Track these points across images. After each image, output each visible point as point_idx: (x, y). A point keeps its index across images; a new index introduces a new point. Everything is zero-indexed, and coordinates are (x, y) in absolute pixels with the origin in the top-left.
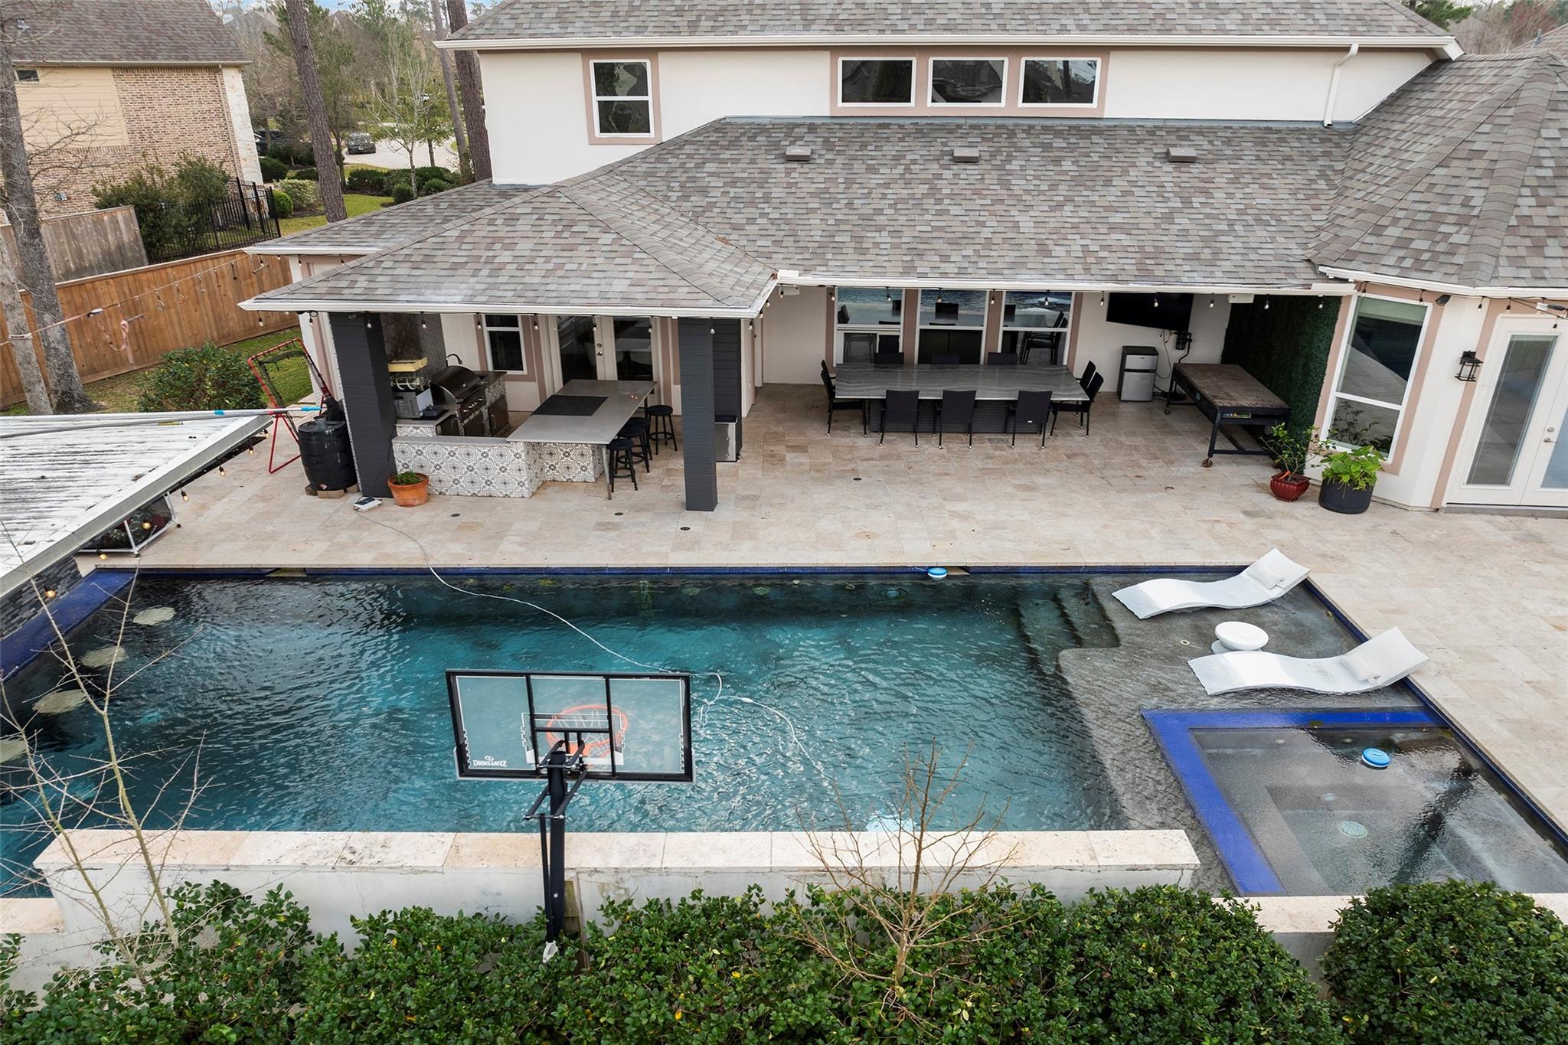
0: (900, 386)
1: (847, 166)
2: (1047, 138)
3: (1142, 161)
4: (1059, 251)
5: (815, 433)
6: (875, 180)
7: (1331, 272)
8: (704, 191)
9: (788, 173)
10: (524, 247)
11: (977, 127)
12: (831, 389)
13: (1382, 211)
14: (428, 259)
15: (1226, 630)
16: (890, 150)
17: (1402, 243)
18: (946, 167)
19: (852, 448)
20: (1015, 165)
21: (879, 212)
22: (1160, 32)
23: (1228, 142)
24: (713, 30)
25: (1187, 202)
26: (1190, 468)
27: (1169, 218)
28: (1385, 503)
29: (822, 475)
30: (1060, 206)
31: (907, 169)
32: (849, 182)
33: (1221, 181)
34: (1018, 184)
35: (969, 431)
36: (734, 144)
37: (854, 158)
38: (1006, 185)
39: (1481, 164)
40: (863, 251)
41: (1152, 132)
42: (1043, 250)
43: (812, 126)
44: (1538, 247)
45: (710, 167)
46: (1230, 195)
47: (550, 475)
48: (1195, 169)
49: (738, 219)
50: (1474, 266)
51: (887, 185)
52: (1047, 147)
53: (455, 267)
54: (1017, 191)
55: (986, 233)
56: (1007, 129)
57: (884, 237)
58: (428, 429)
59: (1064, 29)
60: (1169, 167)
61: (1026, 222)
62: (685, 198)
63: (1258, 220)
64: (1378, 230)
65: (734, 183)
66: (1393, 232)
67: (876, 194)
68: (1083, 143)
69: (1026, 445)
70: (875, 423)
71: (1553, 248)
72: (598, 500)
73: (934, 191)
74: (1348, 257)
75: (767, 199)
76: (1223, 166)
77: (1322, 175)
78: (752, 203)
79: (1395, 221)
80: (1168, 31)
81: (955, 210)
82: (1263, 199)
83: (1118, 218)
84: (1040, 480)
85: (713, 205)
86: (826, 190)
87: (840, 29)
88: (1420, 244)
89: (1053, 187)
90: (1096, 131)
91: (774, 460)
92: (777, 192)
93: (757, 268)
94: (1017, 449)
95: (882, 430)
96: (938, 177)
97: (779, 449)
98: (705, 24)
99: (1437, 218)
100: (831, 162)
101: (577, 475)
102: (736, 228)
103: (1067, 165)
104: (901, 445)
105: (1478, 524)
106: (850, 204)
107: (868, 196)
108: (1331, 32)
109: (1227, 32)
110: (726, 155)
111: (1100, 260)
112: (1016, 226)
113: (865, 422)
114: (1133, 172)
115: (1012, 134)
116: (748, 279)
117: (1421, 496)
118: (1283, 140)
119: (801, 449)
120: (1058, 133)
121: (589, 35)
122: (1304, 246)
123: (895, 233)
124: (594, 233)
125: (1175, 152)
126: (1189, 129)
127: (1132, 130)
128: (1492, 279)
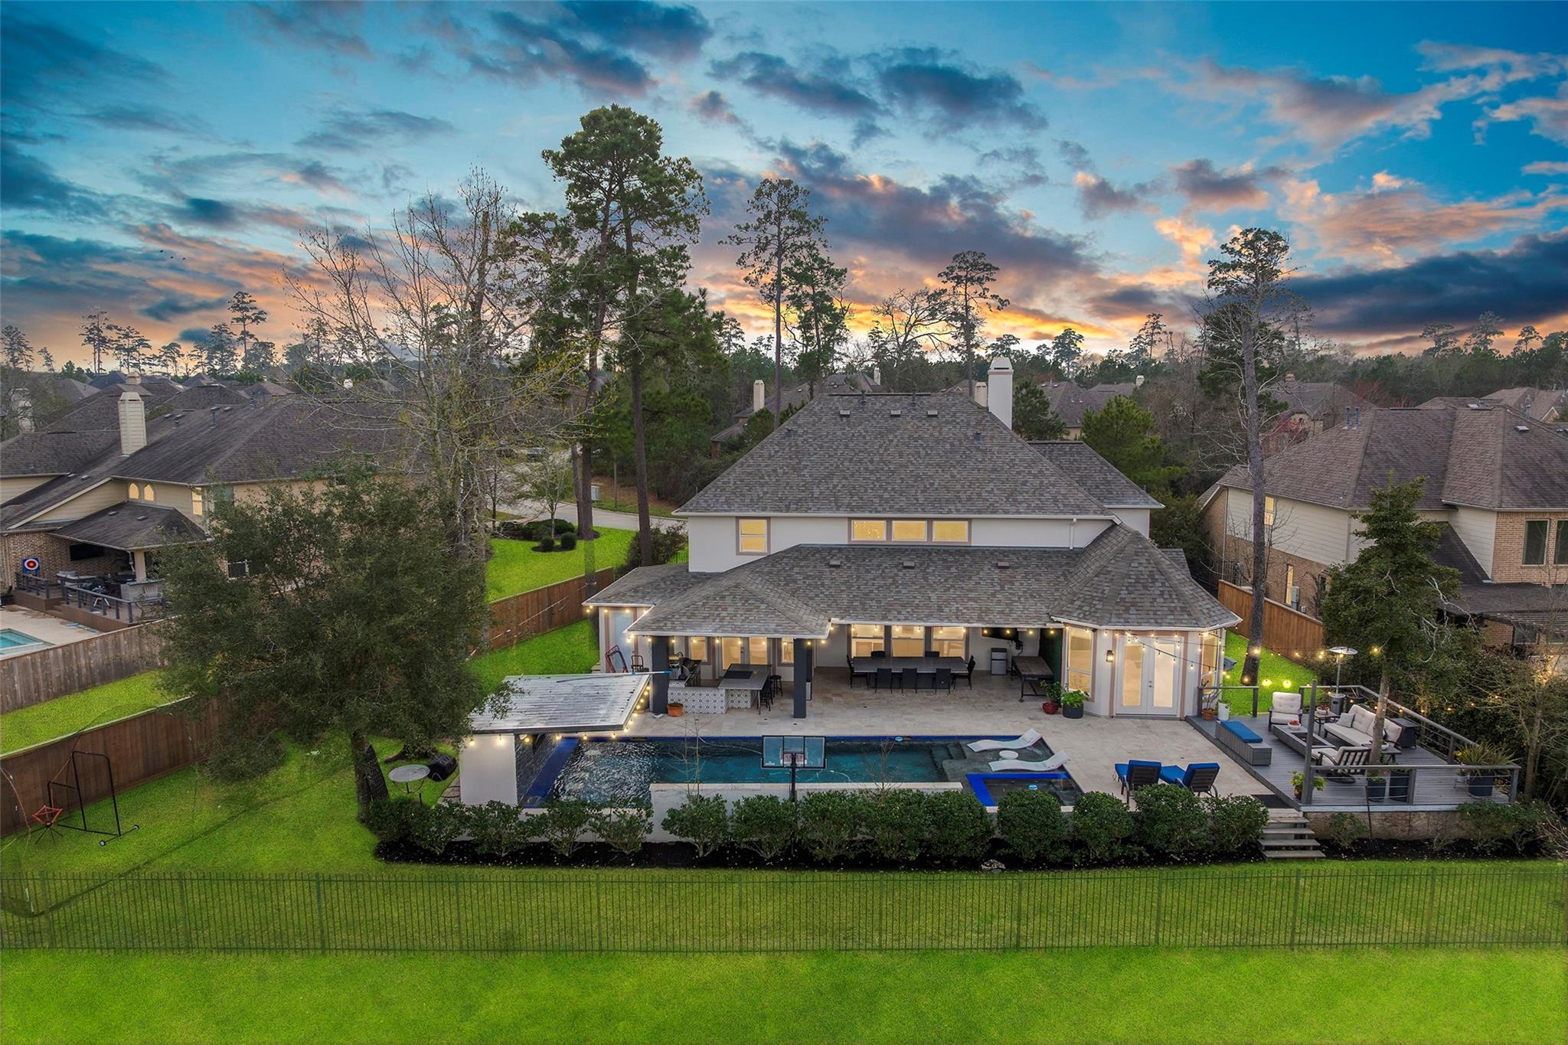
0: (884, 667)
1: (857, 570)
2: (944, 556)
3: (986, 568)
4: (947, 610)
5: (845, 689)
6: (870, 576)
7: (1055, 619)
8: (795, 581)
9: (831, 573)
10: (731, 610)
11: (915, 550)
12: (852, 669)
13: (1075, 594)
14: (693, 615)
15: (1005, 754)
16: (875, 562)
17: (1080, 607)
18: (899, 570)
19: (862, 695)
20: (930, 570)
21: (871, 592)
22: (992, 513)
23: (1025, 558)
24: (796, 510)
25: (1002, 588)
26: (1015, 702)
27: (994, 595)
28: (1092, 715)
29: (849, 705)
30: (949, 589)
31: (883, 571)
32: (858, 577)
33: (1018, 577)
34: (931, 579)
35: (916, 688)
36: (805, 558)
37: (860, 566)
38: (926, 579)
39: (1109, 576)
40: (866, 610)
41: (992, 554)
42: (940, 609)
43: (840, 550)
44: (1127, 610)
45: (796, 570)
46: (1022, 584)
47: (731, 705)
48: (1009, 572)
49: (811, 594)
50: (1102, 617)
51: (874, 579)
52: (945, 561)
53: (705, 618)
54: (931, 582)
55: (917, 601)
56: (928, 552)
57: (874, 603)
58: (682, 684)
59: (950, 512)
60: (997, 571)
61: (934, 597)
62: (787, 584)
63: (1031, 596)
64: (1072, 602)
65: (807, 577)
66: (1078, 603)
67: (870, 583)
68: (961, 559)
69: (942, 694)
70: (873, 684)
71: (1133, 611)
72: (754, 715)
73: (895, 582)
74: (1061, 613)
75: (823, 585)
76: (1021, 570)
77: (1064, 575)
78: (816, 587)
79: (1079, 599)
80: (995, 513)
81: (903, 591)
82: (1036, 586)
83: (972, 595)
84: (945, 707)
85: (799, 588)
86: (848, 581)
87: (852, 511)
88: (1086, 608)
89: (946, 580)
90: (968, 552)
91: (827, 700)
92: (827, 582)
93: (822, 617)
94: (937, 695)
95: (876, 687)
96: (897, 575)
97: (829, 695)
98: (793, 506)
99: (1093, 598)
100: (849, 567)
101: (743, 705)
102: (811, 598)
103: (953, 570)
104: (886, 694)
105: (1127, 722)
106: (859, 588)
107: (866, 584)
108: (1064, 513)
109: (1020, 513)
110: (802, 564)
111: (963, 614)
112: (929, 598)
113: (868, 684)
114: (981, 573)
115: (930, 554)
116: (820, 622)
117: (1104, 711)
118: (1050, 557)
119: (839, 695)
120: (951, 554)
121: (741, 511)
122: (1048, 607)
123: (878, 602)
124: (757, 604)
125: (1000, 564)
126: (1009, 551)
127: (983, 552)
128: (1109, 622)
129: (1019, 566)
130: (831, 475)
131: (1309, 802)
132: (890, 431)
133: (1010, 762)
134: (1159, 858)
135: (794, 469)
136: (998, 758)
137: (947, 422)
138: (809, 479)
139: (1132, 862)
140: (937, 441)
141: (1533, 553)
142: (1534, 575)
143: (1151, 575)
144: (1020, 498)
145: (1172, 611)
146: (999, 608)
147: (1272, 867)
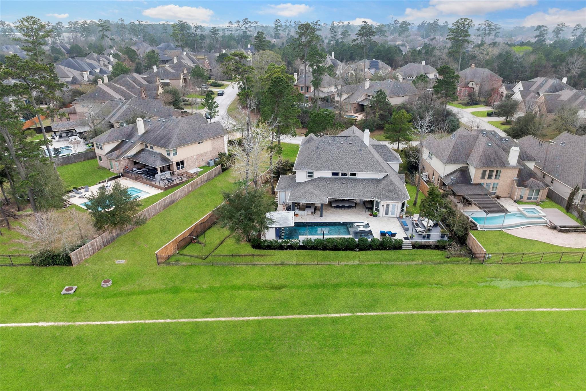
0: (338, 205)
3: (360, 184)
5: (330, 209)
6: (335, 186)
8: (320, 187)
9: (327, 185)
11: (345, 179)
12: (331, 205)
13: (377, 192)
14: (300, 197)
15: (360, 227)
16: (337, 182)
18: (342, 184)
20: (348, 184)
21: (336, 190)
23: (369, 181)
25: (363, 189)
26: (364, 212)
27: (361, 191)
28: (377, 216)
29: (331, 213)
30: (352, 189)
31: (338, 184)
32: (333, 186)
35: (344, 208)
36: (322, 181)
37: (333, 183)
38: (347, 187)
40: (335, 195)
41: (362, 180)
42: (350, 195)
43: (329, 178)
45: (319, 182)
46: (367, 188)
47: (308, 214)
48: (365, 185)
49: (323, 190)
52: (351, 182)
53: (303, 198)
55: (345, 193)
56: (348, 179)
57: (336, 193)
58: (298, 210)
60: (362, 185)
62: (318, 188)
63: (369, 192)
65: (322, 186)
68: (355, 181)
71: (388, 198)
72: (312, 216)
73: (341, 187)
74: (374, 197)
76: (367, 185)
77: (376, 186)
78: (324, 188)
79: (378, 194)
80: (363, 172)
81: (343, 190)
82: (370, 189)
83: (357, 191)
84: (350, 214)
85: (321, 189)
86: (331, 187)
87: (332, 171)
89: (352, 187)
90: (356, 179)
91: (326, 212)
92: (326, 187)
93: (326, 197)
94: (349, 210)
95: (336, 208)
97: (326, 210)
98: (319, 169)
100: (331, 183)
101: (310, 214)
102: (323, 192)
103: (353, 183)
104: (338, 209)
105: (386, 218)
106: (333, 189)
107: (335, 188)
108: (377, 172)
111: (354, 196)
113: (334, 207)
116: (326, 199)
117: (381, 216)
118: (374, 181)
119: (328, 210)
120: (352, 180)
121: (308, 170)
122: (372, 195)
124: (313, 195)
125: (363, 183)
126: (365, 179)
128: (383, 200)
129: (367, 183)
130: (327, 161)
131: (412, 239)
132: (341, 148)
133: (361, 229)
134: (385, 249)
135: (319, 158)
136: (359, 227)
137: (354, 145)
138: (322, 162)
139: (380, 249)
140: (351, 151)
141: (483, 177)
142: (482, 181)
143: (393, 190)
144: (368, 168)
145: (396, 198)
146: (362, 195)
147: (403, 250)
